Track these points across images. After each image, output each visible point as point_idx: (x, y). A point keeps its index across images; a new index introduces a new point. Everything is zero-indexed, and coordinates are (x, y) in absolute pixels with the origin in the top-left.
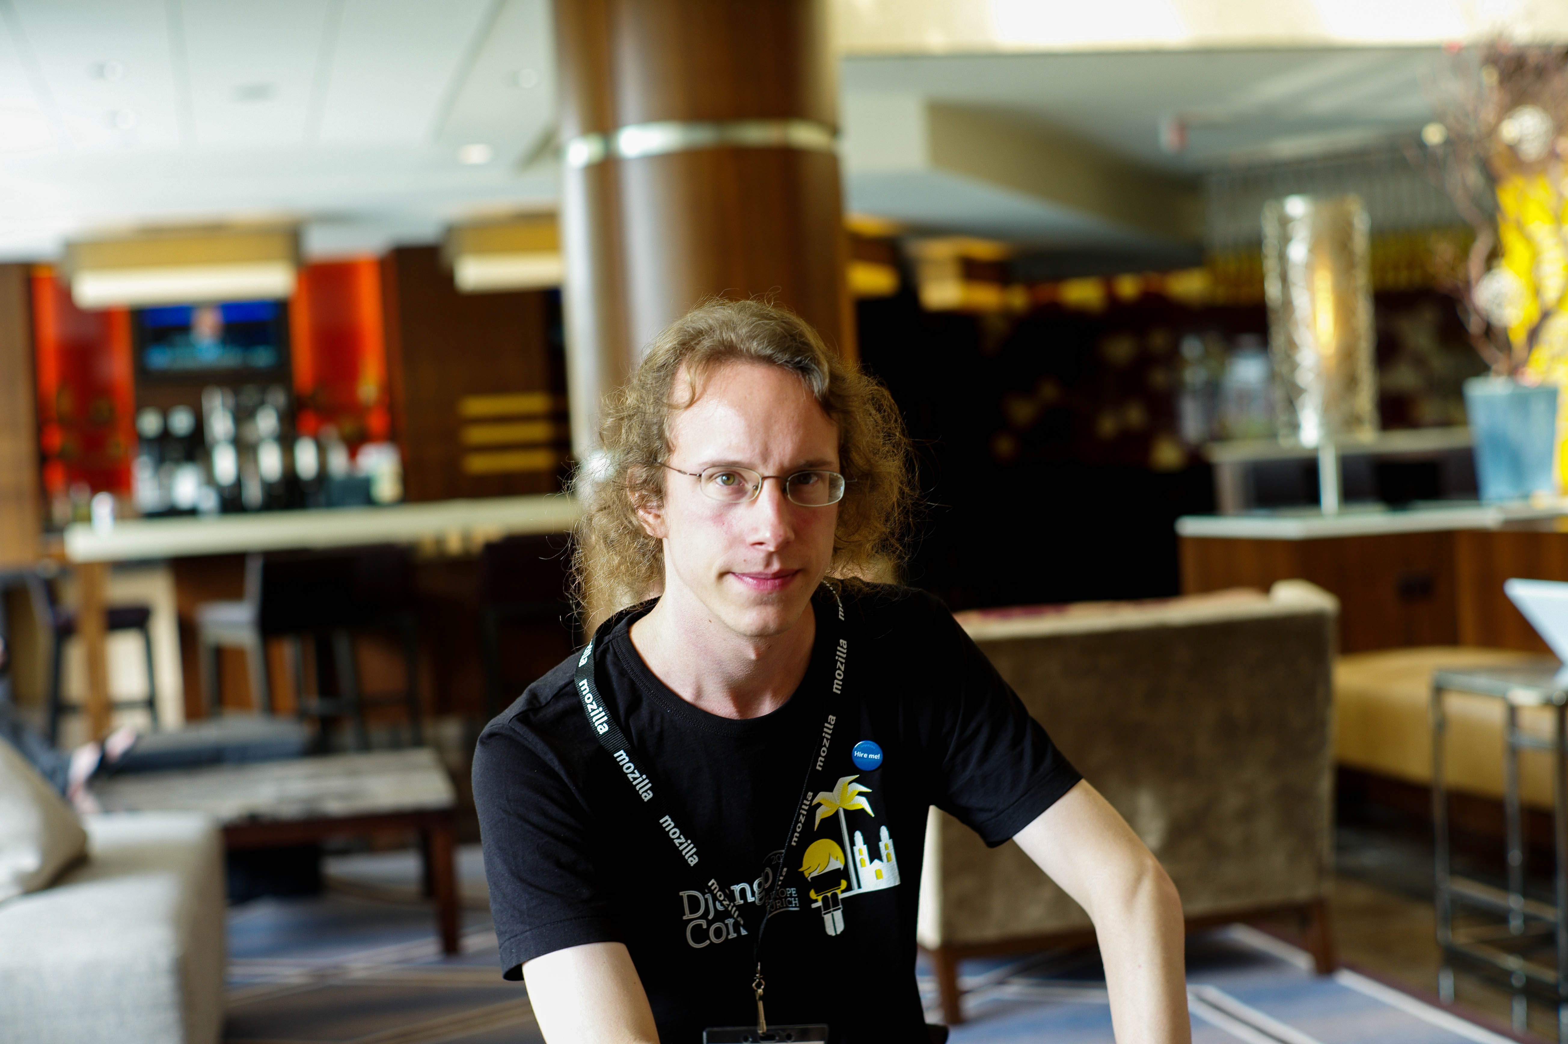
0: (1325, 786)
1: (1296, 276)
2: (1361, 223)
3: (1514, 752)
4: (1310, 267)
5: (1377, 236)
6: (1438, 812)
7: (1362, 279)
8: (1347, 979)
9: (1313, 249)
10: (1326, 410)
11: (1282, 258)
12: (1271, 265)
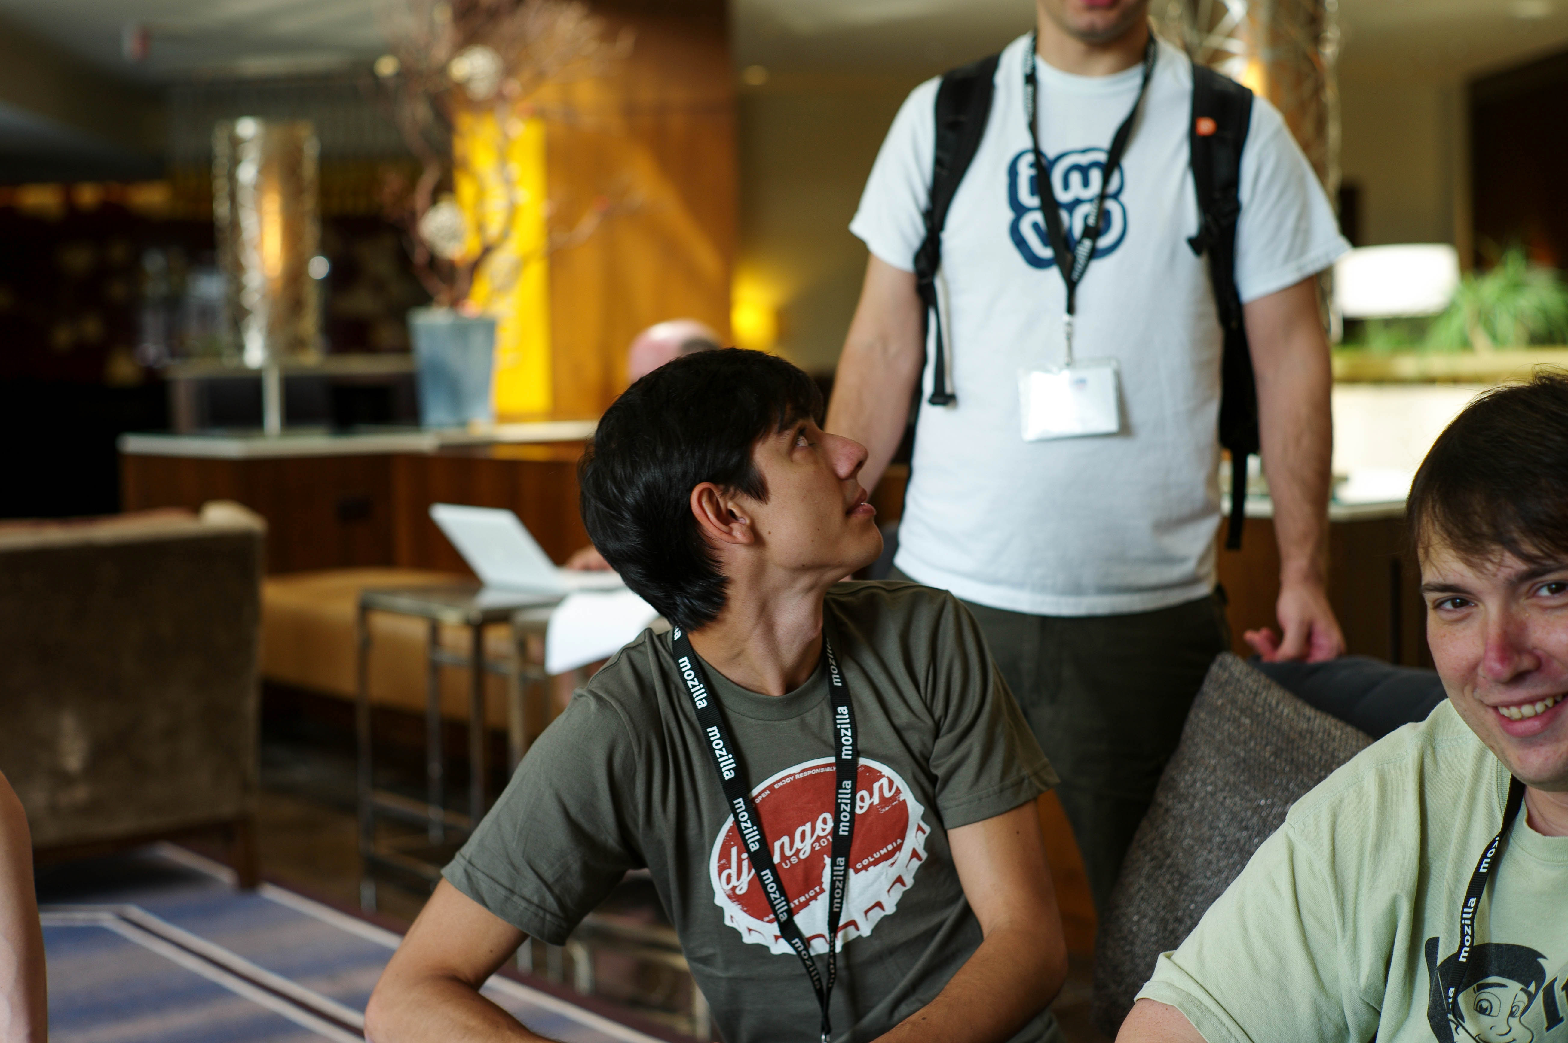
0: (251, 704)
1: (246, 198)
2: (311, 149)
3: (435, 669)
4: (259, 188)
5: (325, 161)
6: (363, 726)
7: (310, 203)
8: (272, 893)
9: (263, 170)
10: (271, 332)
11: (232, 178)
12: (221, 185)
